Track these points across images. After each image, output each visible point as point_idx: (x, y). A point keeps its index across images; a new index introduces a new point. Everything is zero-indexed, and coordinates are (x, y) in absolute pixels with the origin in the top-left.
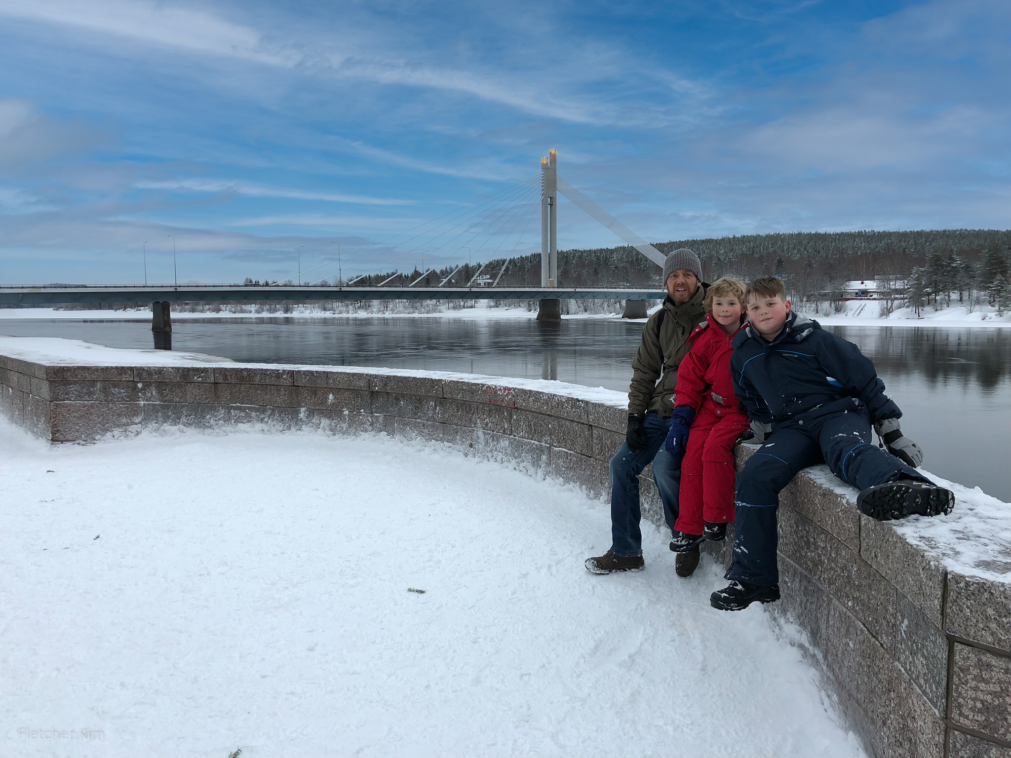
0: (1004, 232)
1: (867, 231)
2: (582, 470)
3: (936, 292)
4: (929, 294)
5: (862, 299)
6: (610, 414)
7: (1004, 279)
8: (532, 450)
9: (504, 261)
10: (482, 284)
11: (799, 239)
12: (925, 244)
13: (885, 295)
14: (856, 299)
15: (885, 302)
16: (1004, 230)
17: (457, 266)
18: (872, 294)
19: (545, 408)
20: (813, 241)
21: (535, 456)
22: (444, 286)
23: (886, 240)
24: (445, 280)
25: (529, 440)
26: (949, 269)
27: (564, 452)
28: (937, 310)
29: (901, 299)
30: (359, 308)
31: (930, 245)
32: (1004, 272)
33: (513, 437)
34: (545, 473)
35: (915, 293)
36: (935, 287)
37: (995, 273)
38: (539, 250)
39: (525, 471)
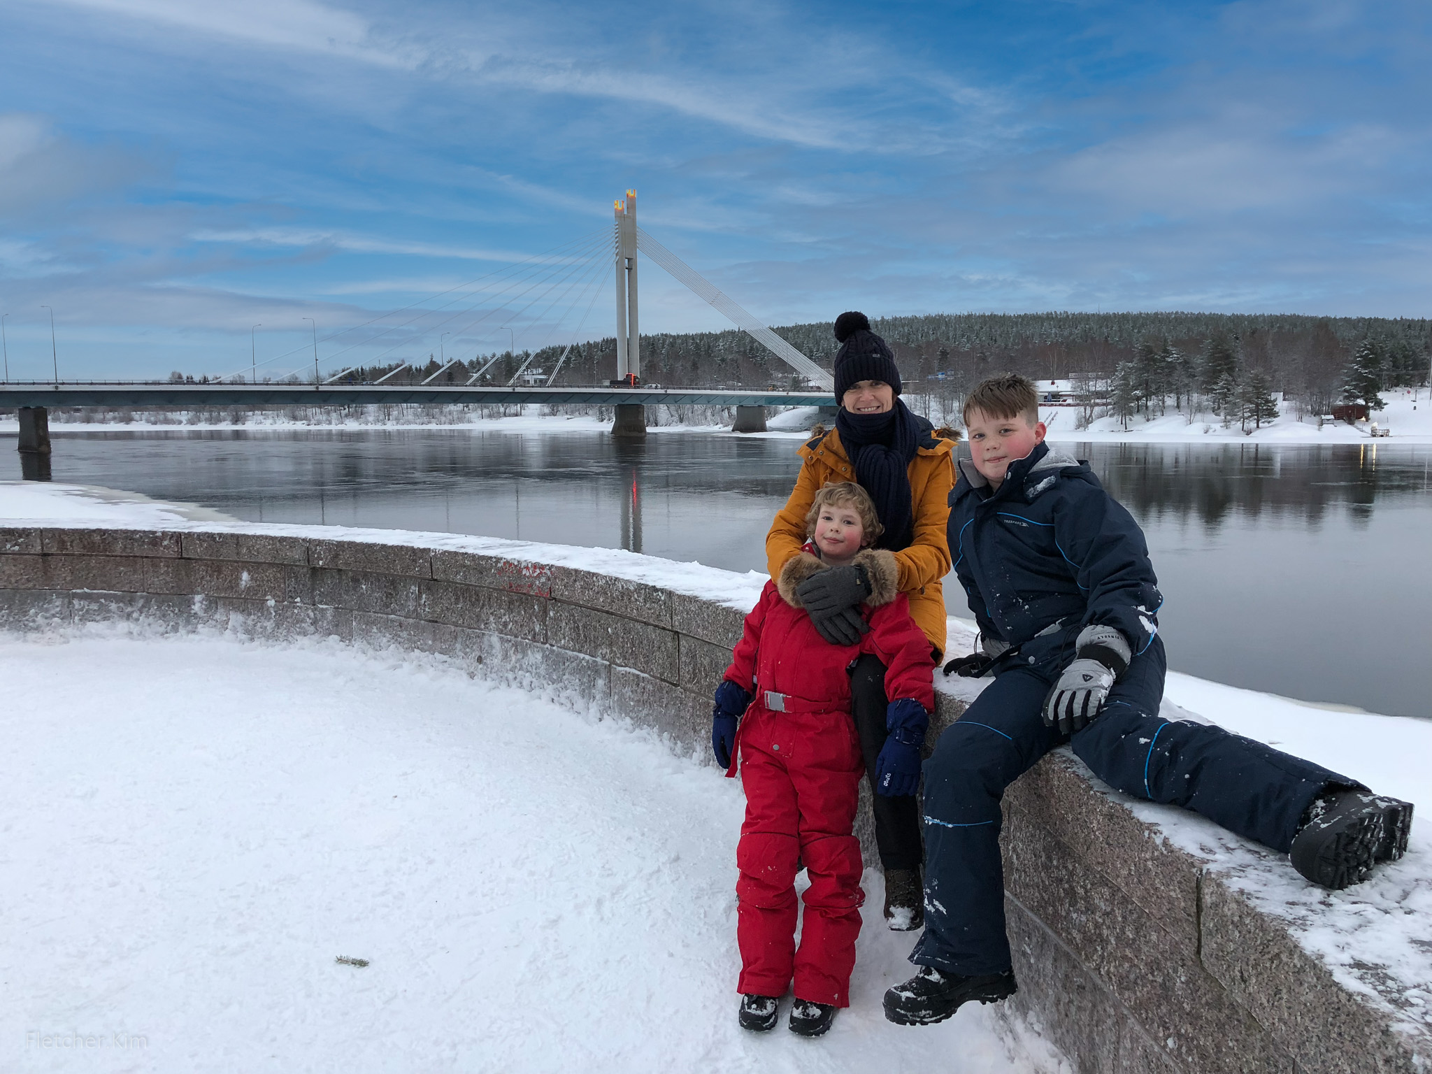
0: (1230, 317)
1: (1058, 313)
2: (662, 706)
3: (1148, 396)
4: (1138, 399)
5: (1052, 405)
6: (708, 616)
7: (1230, 379)
8: (580, 670)
9: (563, 349)
10: (532, 382)
11: (969, 323)
12: (1133, 330)
13: (1083, 400)
14: (1045, 405)
15: (1082, 409)
16: (1229, 314)
17: (494, 356)
18: (1065, 398)
19: (601, 600)
20: (988, 325)
21: (585, 680)
22: (474, 385)
23: (1083, 325)
24: (475, 376)
25: (575, 653)
26: (1163, 364)
27: (633, 674)
28: (1148, 420)
29: (1104, 405)
30: (346, 416)
31: (1139, 332)
32: (1230, 370)
33: (549, 647)
34: (602, 708)
35: (1121, 397)
36: (1146, 389)
37: (1220, 371)
38: (613, 333)
39: (569, 705)
